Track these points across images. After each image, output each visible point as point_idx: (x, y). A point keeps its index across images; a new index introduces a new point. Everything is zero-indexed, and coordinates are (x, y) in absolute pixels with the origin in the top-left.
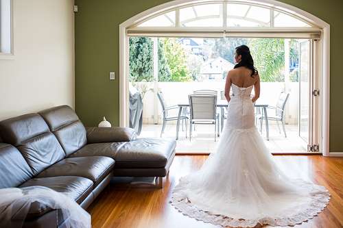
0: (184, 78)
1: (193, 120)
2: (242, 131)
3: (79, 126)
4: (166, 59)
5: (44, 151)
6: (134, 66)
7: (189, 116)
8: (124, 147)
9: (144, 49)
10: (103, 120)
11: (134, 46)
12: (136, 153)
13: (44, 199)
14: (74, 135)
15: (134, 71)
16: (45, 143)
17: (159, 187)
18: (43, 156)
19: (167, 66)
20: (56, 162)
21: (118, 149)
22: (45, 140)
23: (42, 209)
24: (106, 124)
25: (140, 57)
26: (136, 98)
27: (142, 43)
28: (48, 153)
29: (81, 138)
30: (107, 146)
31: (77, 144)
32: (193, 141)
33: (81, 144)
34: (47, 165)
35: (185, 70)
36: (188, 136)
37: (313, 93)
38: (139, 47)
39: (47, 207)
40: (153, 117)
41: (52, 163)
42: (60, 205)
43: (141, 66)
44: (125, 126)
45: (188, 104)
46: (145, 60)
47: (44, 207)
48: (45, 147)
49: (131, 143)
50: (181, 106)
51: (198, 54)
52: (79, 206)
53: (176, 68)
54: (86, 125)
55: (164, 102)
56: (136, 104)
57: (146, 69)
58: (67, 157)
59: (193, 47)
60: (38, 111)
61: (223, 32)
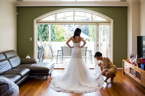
0: (63, 40)
1: (63, 56)
2: (76, 59)
3: (18, 58)
4: (56, 33)
5: (4, 66)
6: (43, 35)
7: (61, 55)
8: (34, 65)
9: (47, 29)
10: (27, 56)
11: (43, 27)
12: (38, 67)
13: (2, 80)
14: (16, 61)
15: (43, 37)
16: (4, 63)
17: (47, 79)
18: (3, 68)
19: (56, 36)
20: (9, 70)
21: (32, 66)
22: (4, 62)
23: (1, 83)
24: (28, 57)
25: (45, 32)
26: (41, 48)
27: (46, 26)
28: (5, 67)
29: (18, 62)
30: (28, 65)
31: (17, 64)
32: (63, 64)
33: (18, 64)
34: (5, 71)
35: (64, 37)
36: (61, 62)
37: (97, 46)
38: (45, 28)
39: (3, 82)
40: (49, 56)
41: (7, 70)
42: (8, 82)
43: (45, 35)
44: (36, 58)
45: (61, 50)
46: (47, 33)
47: (2, 82)
48: (4, 65)
49: (37, 64)
50: (58, 51)
51: (71, 31)
52: (16, 84)
53: (59, 36)
54: (20, 57)
55: (52, 49)
56: (41, 50)
57: (48, 37)
58: (12, 68)
59: (70, 28)
60: (2, 52)
61: (73, 23)
